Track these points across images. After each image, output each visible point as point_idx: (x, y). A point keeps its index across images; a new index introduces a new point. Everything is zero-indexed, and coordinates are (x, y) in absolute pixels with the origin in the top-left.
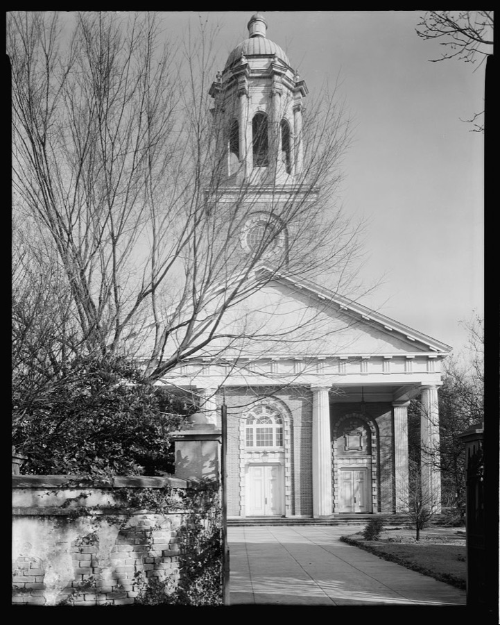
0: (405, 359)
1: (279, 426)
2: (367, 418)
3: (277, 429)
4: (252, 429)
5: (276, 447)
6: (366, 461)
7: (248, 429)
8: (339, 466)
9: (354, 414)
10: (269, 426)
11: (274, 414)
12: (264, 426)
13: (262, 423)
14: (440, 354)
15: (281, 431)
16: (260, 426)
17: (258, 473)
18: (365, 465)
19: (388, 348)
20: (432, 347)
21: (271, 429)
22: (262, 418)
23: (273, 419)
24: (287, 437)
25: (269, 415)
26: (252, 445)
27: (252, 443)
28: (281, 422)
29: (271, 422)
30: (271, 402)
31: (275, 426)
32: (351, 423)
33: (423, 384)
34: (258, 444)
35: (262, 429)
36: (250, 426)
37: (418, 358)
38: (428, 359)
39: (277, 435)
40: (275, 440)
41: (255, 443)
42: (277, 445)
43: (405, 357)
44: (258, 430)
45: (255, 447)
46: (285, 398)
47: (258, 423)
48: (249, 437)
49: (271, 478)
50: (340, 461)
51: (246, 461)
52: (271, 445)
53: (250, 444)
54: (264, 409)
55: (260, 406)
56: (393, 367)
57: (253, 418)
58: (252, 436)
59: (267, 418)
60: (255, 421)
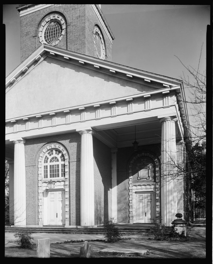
1: (63, 163)
3: (62, 165)
4: (47, 166)
5: (61, 178)
6: (153, 187)
7: (45, 166)
8: (134, 191)
9: (143, 154)
10: (57, 163)
11: (60, 155)
13: (53, 162)
14: (172, 89)
15: (64, 166)
16: (52, 164)
17: (52, 196)
20: (165, 84)
21: (58, 165)
22: (53, 158)
23: (60, 159)
24: (67, 170)
25: (56, 156)
26: (47, 177)
28: (64, 160)
29: (58, 161)
30: (57, 146)
31: (60, 163)
33: (158, 117)
34: (51, 176)
35: (53, 166)
36: (46, 164)
39: (62, 170)
40: (60, 173)
41: (49, 176)
42: (62, 176)
44: (50, 166)
45: (49, 179)
46: (66, 142)
47: (51, 161)
48: (46, 172)
49: (61, 200)
51: (44, 189)
52: (58, 176)
53: (46, 176)
54: (54, 151)
55: (52, 150)
57: (48, 158)
58: (47, 171)
59: (56, 158)
60: (49, 160)
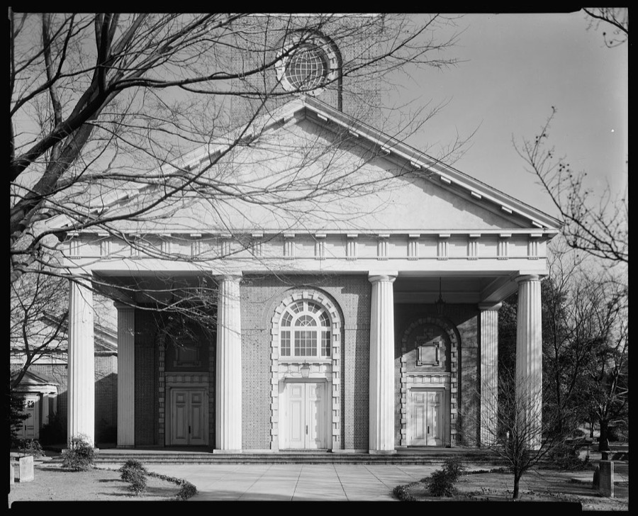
0: (497, 239)
1: (326, 329)
2: (446, 325)
3: (323, 333)
4: (289, 333)
5: (320, 357)
6: (443, 380)
7: (283, 333)
8: (409, 386)
9: (429, 319)
10: (312, 329)
11: (320, 313)
12: (306, 328)
13: (302, 325)
14: (547, 232)
15: (328, 335)
16: (300, 328)
17: (297, 391)
18: (443, 386)
19: (475, 224)
20: (536, 221)
21: (315, 333)
22: (303, 318)
23: (319, 322)
24: (336, 343)
25: (311, 314)
26: (289, 354)
27: (289, 351)
28: (328, 323)
29: (314, 323)
30: (316, 296)
31: (320, 329)
32: (425, 330)
33: (521, 273)
34: (297, 353)
35: (303, 333)
36: (286, 329)
37: (516, 238)
38: (528, 239)
39: (323, 342)
40: (319, 348)
41: (293, 352)
42: (323, 354)
43: (498, 235)
44: (297, 333)
45: (293, 357)
46: (336, 291)
47: (298, 323)
48: (285, 343)
49: (316, 399)
50: (410, 379)
51: (281, 377)
52: (315, 354)
53: (286, 352)
54: (306, 306)
55: (300, 302)
56: (481, 249)
57: (291, 317)
58: (289, 342)
59: (310, 318)
60: (293, 322)
